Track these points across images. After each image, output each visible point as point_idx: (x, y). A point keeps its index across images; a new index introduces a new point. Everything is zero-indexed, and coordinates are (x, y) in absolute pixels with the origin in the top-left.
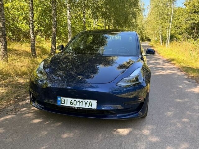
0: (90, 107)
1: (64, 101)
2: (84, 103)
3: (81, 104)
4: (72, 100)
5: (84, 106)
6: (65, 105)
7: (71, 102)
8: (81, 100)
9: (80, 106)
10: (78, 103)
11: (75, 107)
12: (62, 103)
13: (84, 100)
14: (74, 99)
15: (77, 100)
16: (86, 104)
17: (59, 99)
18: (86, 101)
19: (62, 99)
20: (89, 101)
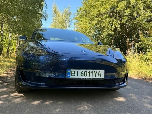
0: (99, 77)
1: (74, 73)
2: (94, 73)
3: (91, 74)
4: (83, 71)
5: (94, 77)
6: (76, 77)
7: (81, 74)
8: (91, 71)
9: (91, 77)
10: (88, 74)
11: (86, 78)
12: (72, 76)
13: (93, 71)
14: (84, 71)
15: (88, 71)
16: (96, 74)
17: (69, 71)
18: (96, 71)
19: (72, 71)
20: (98, 71)
